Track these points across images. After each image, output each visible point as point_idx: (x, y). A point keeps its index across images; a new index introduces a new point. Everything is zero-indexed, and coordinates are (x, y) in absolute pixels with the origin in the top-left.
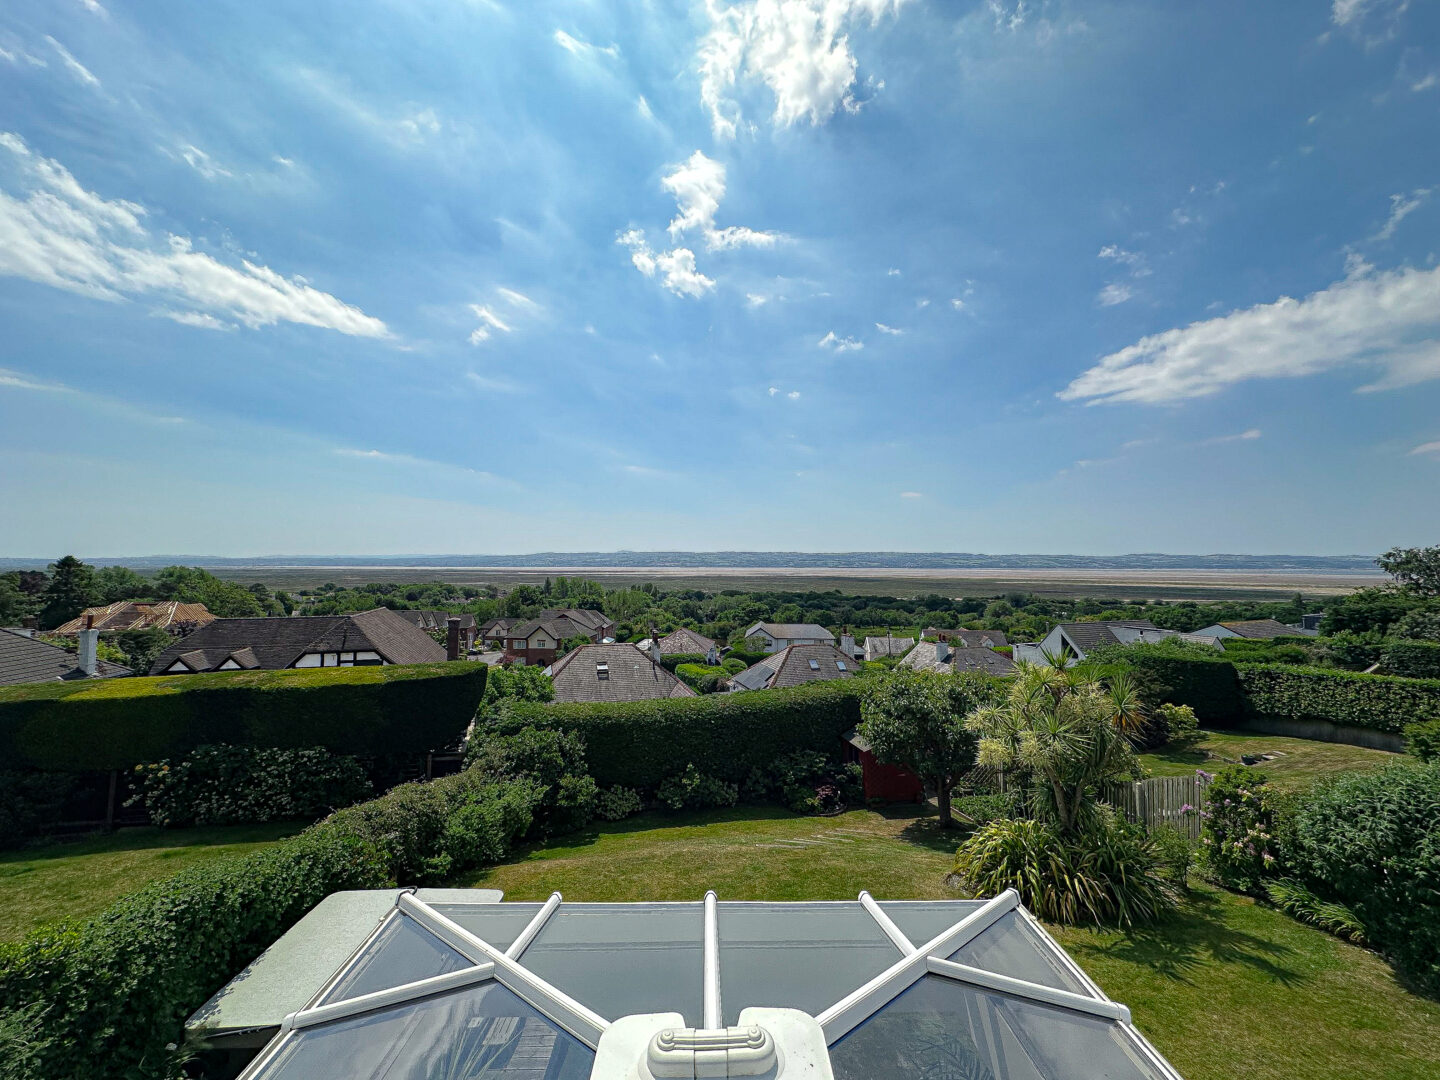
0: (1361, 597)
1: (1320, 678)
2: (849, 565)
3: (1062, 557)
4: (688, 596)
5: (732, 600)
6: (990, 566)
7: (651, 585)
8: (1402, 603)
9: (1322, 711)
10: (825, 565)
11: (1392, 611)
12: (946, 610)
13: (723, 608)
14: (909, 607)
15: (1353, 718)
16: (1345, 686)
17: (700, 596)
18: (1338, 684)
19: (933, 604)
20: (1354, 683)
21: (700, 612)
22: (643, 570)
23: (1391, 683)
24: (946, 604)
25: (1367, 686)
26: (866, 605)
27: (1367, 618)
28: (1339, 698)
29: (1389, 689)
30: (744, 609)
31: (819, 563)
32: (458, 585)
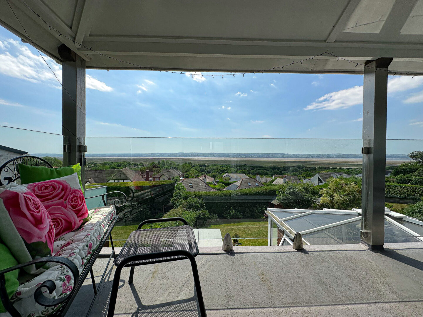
0: (404, 165)
1: (396, 186)
2: (248, 157)
3: (312, 154)
4: (201, 166)
5: (215, 167)
6: (290, 157)
7: (190, 163)
8: (416, 167)
9: (396, 195)
10: (241, 157)
11: (413, 169)
12: (278, 170)
13: (213, 170)
14: (267, 169)
15: (405, 197)
16: (403, 188)
17: (205, 166)
18: (402, 188)
19: (274, 168)
20: (406, 187)
21: (205, 170)
22: (187, 158)
23: (416, 187)
24: (278, 168)
25: (410, 188)
26: (254, 169)
27: (405, 171)
28: (401, 192)
29: (416, 189)
30: (220, 170)
31: (239, 156)
32: (131, 162)
